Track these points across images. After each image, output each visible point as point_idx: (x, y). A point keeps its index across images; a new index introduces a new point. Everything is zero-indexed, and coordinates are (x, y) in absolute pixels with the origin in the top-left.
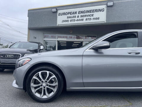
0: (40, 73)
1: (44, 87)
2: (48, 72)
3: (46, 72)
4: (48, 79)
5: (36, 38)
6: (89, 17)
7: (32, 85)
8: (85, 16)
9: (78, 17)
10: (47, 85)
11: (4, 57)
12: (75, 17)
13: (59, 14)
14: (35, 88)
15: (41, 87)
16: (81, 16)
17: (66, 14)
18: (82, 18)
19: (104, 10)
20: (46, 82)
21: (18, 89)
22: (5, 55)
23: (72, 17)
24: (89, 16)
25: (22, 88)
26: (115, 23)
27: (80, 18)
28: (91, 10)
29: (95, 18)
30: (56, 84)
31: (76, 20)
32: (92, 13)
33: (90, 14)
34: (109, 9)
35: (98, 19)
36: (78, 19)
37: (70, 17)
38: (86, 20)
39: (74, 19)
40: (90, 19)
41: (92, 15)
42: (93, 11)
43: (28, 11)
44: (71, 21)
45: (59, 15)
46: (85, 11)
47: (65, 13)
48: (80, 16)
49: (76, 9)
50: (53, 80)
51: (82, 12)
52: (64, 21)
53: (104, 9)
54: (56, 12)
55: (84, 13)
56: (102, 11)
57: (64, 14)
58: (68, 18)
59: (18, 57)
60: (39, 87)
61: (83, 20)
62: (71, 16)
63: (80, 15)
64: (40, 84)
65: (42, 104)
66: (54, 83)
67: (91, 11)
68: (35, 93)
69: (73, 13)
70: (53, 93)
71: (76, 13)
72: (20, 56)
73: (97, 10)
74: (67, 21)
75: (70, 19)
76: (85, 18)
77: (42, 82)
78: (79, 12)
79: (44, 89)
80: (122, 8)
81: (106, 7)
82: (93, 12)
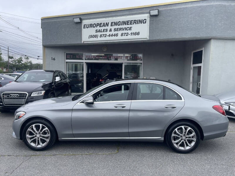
0: (34, 125)
1: (38, 138)
2: (41, 125)
3: (39, 125)
4: (41, 131)
5: (54, 59)
6: (126, 32)
7: (28, 136)
8: (120, 29)
9: (111, 30)
10: (41, 136)
11: (7, 97)
12: (107, 30)
13: (84, 26)
14: (31, 138)
15: (35, 138)
16: (115, 30)
17: (94, 25)
18: (116, 32)
19: (146, 22)
20: (40, 133)
21: (17, 140)
22: (9, 95)
23: (102, 31)
24: (126, 29)
25: (19, 138)
26: (161, 40)
27: (113, 32)
28: (128, 21)
29: (133, 33)
30: (48, 135)
31: (108, 35)
32: (129, 26)
33: (126, 26)
34: (152, 20)
35: (138, 34)
36: (111, 33)
37: (100, 31)
38: (122, 35)
39: (105, 33)
40: (127, 34)
41: (130, 29)
42: (131, 22)
43: (41, 19)
44: (101, 36)
45: (84, 28)
46: (120, 22)
47: (92, 24)
48: (113, 30)
49: (107, 19)
50: (46, 131)
51: (116, 24)
52: (91, 36)
53: (146, 20)
54: (80, 23)
55: (118, 25)
56: (144, 23)
57: (91, 26)
58: (97, 31)
59: (24, 97)
60: (33, 137)
61: (117, 35)
62: (100, 28)
63: (113, 28)
64: (35, 135)
65: (37, 152)
66: (47, 134)
67: (128, 23)
68: (31, 143)
69: (104, 25)
70: (46, 142)
71: (107, 24)
72: (27, 95)
73: (136, 21)
74: (96, 36)
75: (99, 34)
76: (120, 33)
77: (36, 133)
78: (112, 23)
79: (38, 139)
80: (171, 18)
81: (149, 16)
82: (131, 24)
